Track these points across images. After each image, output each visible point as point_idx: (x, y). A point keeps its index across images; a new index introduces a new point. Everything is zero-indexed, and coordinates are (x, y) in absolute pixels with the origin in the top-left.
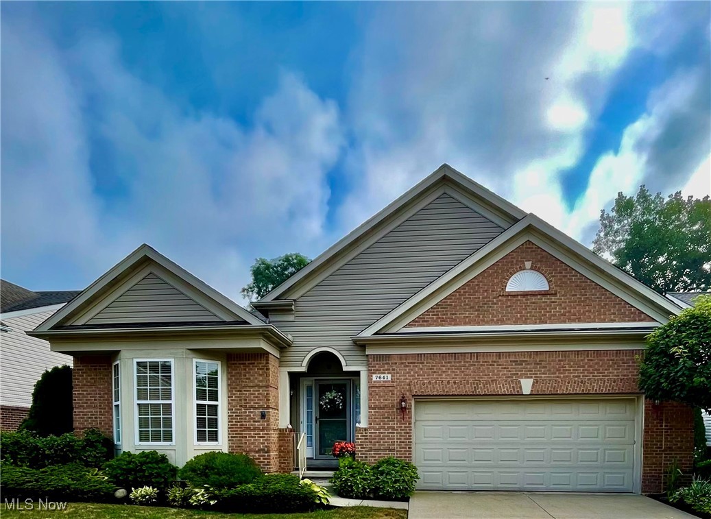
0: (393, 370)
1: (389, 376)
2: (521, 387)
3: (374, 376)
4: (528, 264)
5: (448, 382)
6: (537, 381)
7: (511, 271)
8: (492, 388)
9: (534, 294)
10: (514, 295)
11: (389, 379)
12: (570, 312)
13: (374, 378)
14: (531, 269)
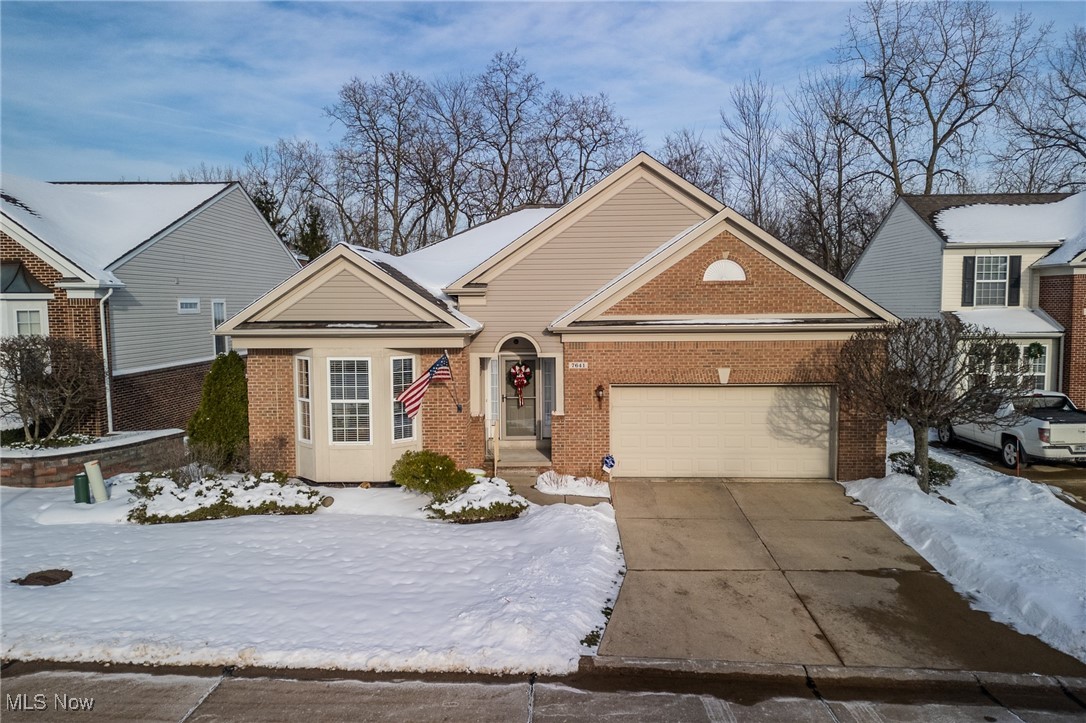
0: (590, 357)
1: (586, 364)
2: (718, 376)
3: (570, 364)
4: (726, 254)
5: (646, 371)
6: (734, 371)
7: (708, 260)
8: (690, 377)
9: (731, 284)
10: (712, 285)
11: (586, 367)
12: (766, 302)
13: (570, 366)
14: (729, 258)
